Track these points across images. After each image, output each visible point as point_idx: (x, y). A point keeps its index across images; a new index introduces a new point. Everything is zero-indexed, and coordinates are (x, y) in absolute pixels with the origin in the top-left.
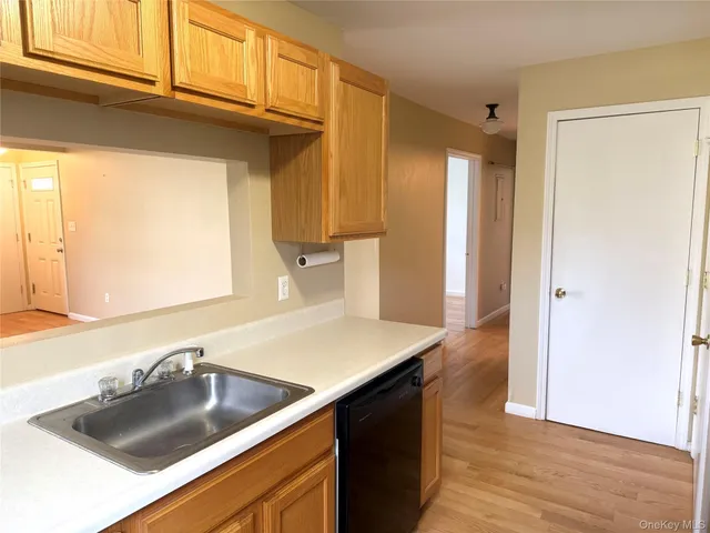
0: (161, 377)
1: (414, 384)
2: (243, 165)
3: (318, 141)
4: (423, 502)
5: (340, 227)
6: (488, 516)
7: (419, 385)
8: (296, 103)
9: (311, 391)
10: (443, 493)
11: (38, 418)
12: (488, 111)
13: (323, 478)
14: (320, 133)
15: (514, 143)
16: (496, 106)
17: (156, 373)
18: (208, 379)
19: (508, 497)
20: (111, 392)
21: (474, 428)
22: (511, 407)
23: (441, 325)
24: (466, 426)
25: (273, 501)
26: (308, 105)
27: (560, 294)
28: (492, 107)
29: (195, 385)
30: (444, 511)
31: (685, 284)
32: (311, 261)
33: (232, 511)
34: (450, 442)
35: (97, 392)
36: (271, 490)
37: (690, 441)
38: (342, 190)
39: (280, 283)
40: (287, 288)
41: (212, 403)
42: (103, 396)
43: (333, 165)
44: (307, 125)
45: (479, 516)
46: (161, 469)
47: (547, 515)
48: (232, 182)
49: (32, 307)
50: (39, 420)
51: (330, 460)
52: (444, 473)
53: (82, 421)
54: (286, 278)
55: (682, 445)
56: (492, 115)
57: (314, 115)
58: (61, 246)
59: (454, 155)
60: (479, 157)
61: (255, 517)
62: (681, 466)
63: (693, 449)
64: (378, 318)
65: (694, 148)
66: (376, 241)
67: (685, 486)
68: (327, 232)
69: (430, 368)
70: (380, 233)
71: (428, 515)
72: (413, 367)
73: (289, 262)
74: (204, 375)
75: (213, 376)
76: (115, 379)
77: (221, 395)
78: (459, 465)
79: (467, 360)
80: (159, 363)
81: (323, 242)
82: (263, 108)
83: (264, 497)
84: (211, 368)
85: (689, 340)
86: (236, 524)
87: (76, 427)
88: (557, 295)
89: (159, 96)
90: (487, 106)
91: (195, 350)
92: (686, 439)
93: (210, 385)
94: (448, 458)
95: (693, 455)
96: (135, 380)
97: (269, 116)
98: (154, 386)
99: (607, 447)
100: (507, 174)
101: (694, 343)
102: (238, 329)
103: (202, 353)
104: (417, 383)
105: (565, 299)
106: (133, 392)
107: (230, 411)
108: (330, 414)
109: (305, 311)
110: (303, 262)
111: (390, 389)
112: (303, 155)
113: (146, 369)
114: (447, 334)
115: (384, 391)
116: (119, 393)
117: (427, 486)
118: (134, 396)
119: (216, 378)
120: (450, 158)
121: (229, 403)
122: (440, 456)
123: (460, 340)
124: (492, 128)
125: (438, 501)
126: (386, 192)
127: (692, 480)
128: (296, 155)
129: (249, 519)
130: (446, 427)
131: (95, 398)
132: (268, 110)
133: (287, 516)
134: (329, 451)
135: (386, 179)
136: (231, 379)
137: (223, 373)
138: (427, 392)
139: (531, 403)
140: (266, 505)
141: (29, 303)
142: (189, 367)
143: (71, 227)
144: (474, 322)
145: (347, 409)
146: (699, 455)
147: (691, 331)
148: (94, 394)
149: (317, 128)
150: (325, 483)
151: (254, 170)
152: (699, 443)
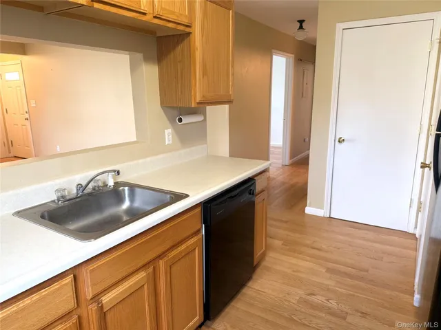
0: (94, 189)
1: (250, 194)
2: (140, 56)
3: (188, 39)
4: (255, 263)
5: (203, 96)
6: (294, 271)
7: (253, 194)
8: (173, 13)
9: (187, 196)
10: (267, 258)
11: (19, 212)
12: (298, 24)
13: (196, 246)
14: (189, 34)
15: (315, 47)
16: (304, 21)
17: (90, 186)
18: (124, 190)
19: (307, 261)
20: (63, 197)
21: (286, 222)
22: (309, 210)
23: (268, 159)
24: (282, 221)
25: (165, 259)
26: (181, 14)
27: (341, 141)
28: (301, 22)
29: (115, 194)
30: (268, 269)
31: (418, 133)
32: (186, 120)
33: (140, 265)
34: (271, 230)
35: (54, 198)
36: (164, 253)
37: (416, 227)
38: (205, 73)
39: (166, 134)
40: (171, 137)
41: (126, 205)
42: (59, 200)
43: (198, 55)
44: (181, 28)
45: (289, 271)
46: (96, 239)
47: (329, 270)
48: (134, 67)
49: (12, 155)
50: (20, 214)
51: (199, 236)
52: (268, 247)
53: (46, 214)
54: (170, 130)
55: (411, 231)
56: (301, 27)
57: (185, 21)
58: (27, 116)
59: (278, 54)
60: (293, 56)
61: (154, 267)
62: (410, 242)
63: (418, 233)
64: (228, 155)
65: (429, 46)
66: (227, 106)
67: (412, 253)
68: (195, 99)
69: (259, 185)
70: (229, 102)
71: (258, 271)
72: (250, 184)
73: (172, 120)
74: (121, 188)
75: (126, 188)
76: (65, 189)
77: (132, 200)
78: (277, 243)
79: (283, 183)
80: (92, 180)
81: (193, 106)
82: (152, 16)
83: (160, 257)
84: (125, 184)
85: (419, 165)
86: (143, 272)
87: (43, 217)
88: (339, 141)
89: (83, 5)
90: (298, 21)
91: (114, 171)
92: (414, 227)
93: (125, 195)
94: (271, 240)
95: (417, 236)
96: (78, 190)
97: (156, 21)
98: (89, 194)
99: (366, 232)
100: (310, 67)
101: (422, 167)
102: (141, 161)
103: (118, 173)
104: (252, 193)
105: (344, 144)
106: (77, 198)
107: (138, 209)
108: (199, 209)
109: (183, 151)
110: (180, 120)
111: (235, 196)
112: (179, 49)
113: (84, 184)
114: (270, 164)
115: (232, 197)
116: (68, 198)
117: (258, 253)
118: (78, 200)
119: (128, 189)
120: (274, 57)
121: (137, 204)
122: (266, 238)
123: (278, 172)
124: (301, 36)
125: (264, 263)
126: (233, 75)
127: (416, 250)
128: (174, 48)
129: (151, 269)
130: (269, 222)
131: (54, 201)
132: (155, 17)
133: (174, 268)
134: (199, 231)
135: (233, 66)
136: (138, 191)
137: (133, 187)
138: (258, 200)
139: (322, 208)
140: (161, 261)
141: (10, 153)
142: (111, 183)
143: (33, 103)
144: (287, 162)
145: (209, 207)
146: (421, 236)
147: (421, 160)
148: (53, 199)
149: (188, 30)
150: (197, 249)
151: (147, 59)
152: (421, 229)
